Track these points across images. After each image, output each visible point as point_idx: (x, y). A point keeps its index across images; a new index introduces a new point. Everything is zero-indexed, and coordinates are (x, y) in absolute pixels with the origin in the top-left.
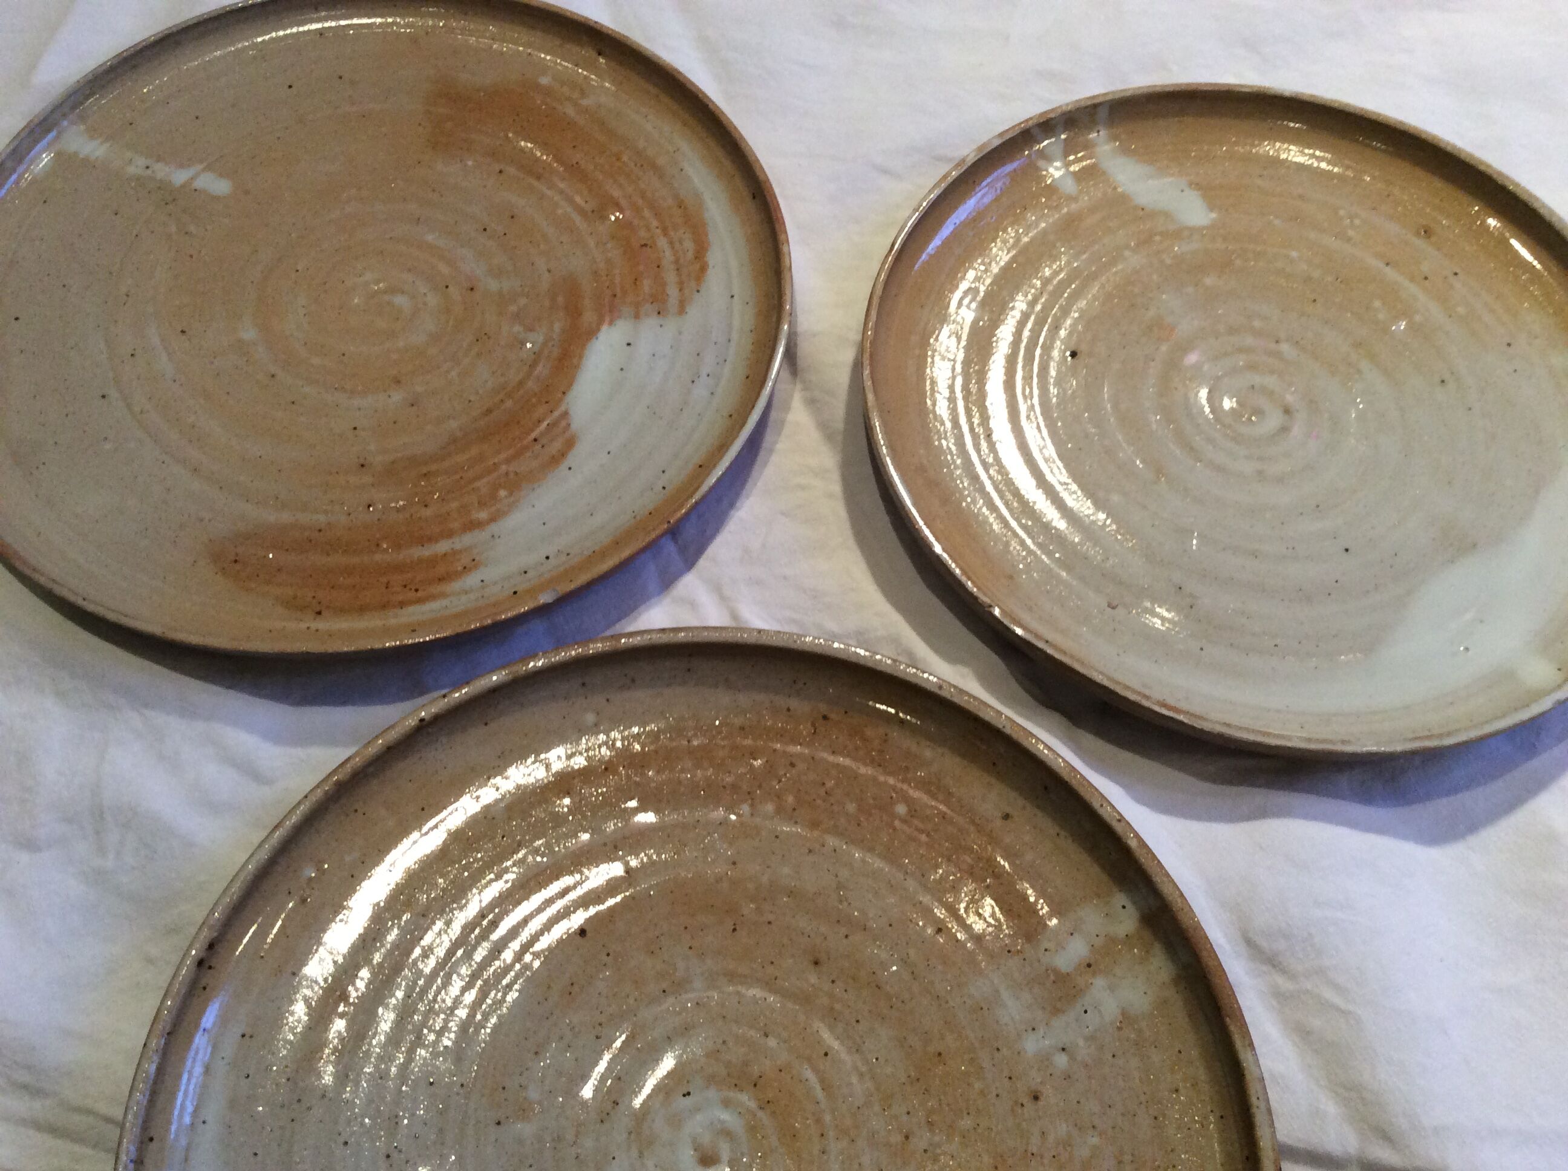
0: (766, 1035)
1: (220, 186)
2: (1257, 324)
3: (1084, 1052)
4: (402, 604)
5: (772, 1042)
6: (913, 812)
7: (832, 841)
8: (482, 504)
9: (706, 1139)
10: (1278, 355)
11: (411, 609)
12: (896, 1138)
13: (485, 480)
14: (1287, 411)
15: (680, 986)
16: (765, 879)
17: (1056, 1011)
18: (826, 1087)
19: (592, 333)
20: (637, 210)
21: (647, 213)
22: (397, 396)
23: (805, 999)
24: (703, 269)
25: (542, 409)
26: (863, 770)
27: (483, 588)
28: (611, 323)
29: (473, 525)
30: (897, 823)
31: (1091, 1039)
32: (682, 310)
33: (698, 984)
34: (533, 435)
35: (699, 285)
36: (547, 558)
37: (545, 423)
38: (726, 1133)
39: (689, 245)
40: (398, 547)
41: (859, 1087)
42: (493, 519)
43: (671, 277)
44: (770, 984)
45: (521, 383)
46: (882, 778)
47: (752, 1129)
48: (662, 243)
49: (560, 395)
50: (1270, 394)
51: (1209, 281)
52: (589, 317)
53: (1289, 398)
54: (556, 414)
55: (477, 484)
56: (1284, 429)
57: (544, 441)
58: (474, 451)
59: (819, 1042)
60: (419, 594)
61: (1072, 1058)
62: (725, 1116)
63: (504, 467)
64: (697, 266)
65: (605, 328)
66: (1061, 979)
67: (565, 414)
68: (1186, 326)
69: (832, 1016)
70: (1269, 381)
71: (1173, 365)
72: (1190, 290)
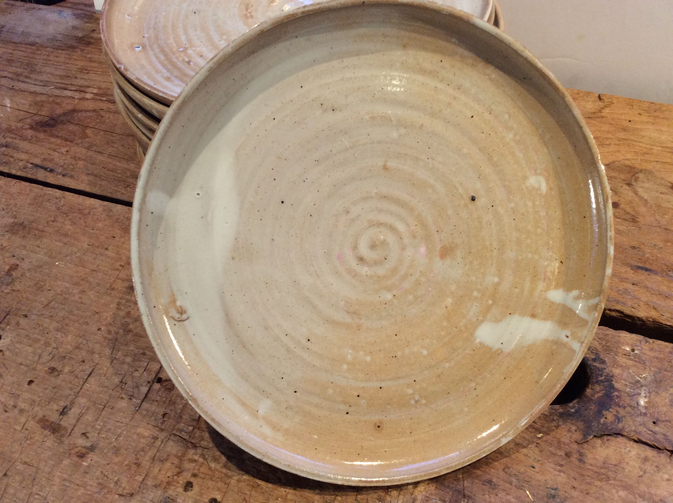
2: (411, 297)
10: (389, 289)
14: (361, 259)
50: (376, 263)
51: (449, 301)
53: (365, 269)
56: (355, 247)
68: (438, 265)
70: (381, 271)
71: (428, 238)
72: (453, 288)
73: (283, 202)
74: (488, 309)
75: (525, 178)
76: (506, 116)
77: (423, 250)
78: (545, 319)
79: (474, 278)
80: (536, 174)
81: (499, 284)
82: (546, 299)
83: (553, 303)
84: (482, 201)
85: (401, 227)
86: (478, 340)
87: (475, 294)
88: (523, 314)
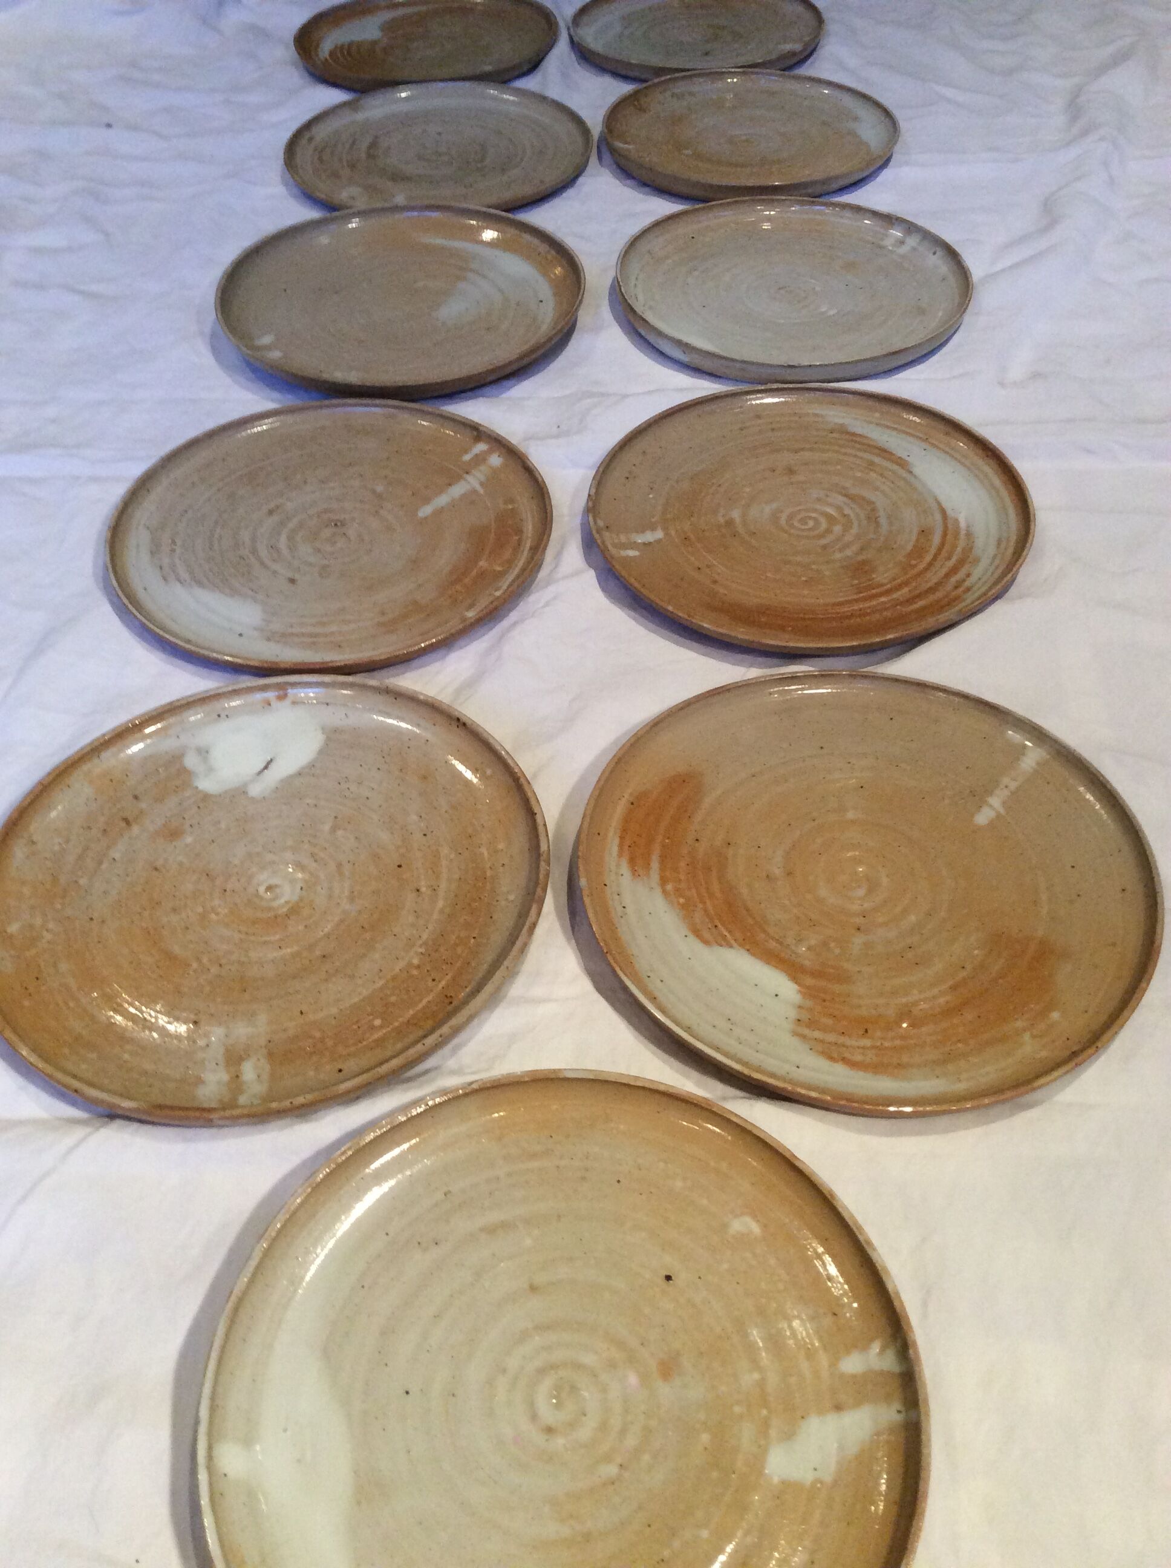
0: (306, 926)
1: (983, 818)
2: (646, 1458)
3: (200, 1055)
4: (622, 838)
5: (301, 928)
6: (373, 1028)
7: (381, 983)
8: (677, 890)
9: (278, 890)
10: (607, 1458)
11: (617, 841)
12: (223, 961)
13: (695, 895)
14: (549, 1430)
15: (352, 899)
16: (377, 945)
17: (227, 1050)
18: (265, 943)
19: (794, 979)
20: (903, 1038)
21: (898, 1042)
22: (777, 872)
23: (311, 947)
24: (831, 1059)
25: (738, 935)
26: (411, 1012)
27: (617, 874)
28: (800, 992)
29: (663, 881)
30: (371, 1017)
31: (203, 1061)
32: (795, 1034)
33: (347, 907)
34: (720, 926)
35: (817, 1051)
36: (624, 907)
37: (726, 934)
38: (274, 899)
39: (858, 1058)
40: (664, 846)
41: (254, 955)
42: (664, 892)
43: (831, 1037)
44: (327, 936)
45: (765, 931)
46: (401, 1020)
47: (270, 909)
48: (866, 1042)
49: (748, 947)
50: (572, 1425)
51: (705, 1437)
52: (809, 981)
53: (560, 1441)
54: (733, 942)
55: (694, 891)
56: (534, 1417)
57: (714, 930)
58: (718, 895)
59: (287, 947)
60: (626, 847)
61: (202, 1048)
62: (282, 901)
63: (701, 906)
64: (835, 1055)
65: (796, 987)
66: (240, 1059)
67: (731, 947)
68: (665, 1392)
69: (295, 955)
70: (585, 1433)
71: (632, 1359)
72: (702, 1416)
73: (407, 1393)
74: (766, 1424)
75: (725, 1226)
76: (662, 1165)
77: (633, 1379)
78: (857, 1404)
79: (724, 1388)
80: (736, 1216)
81: (763, 1379)
82: (842, 1376)
83: (854, 1376)
84: (682, 1278)
85: (588, 1359)
86: (776, 1480)
87: (737, 1409)
88: (821, 1412)
